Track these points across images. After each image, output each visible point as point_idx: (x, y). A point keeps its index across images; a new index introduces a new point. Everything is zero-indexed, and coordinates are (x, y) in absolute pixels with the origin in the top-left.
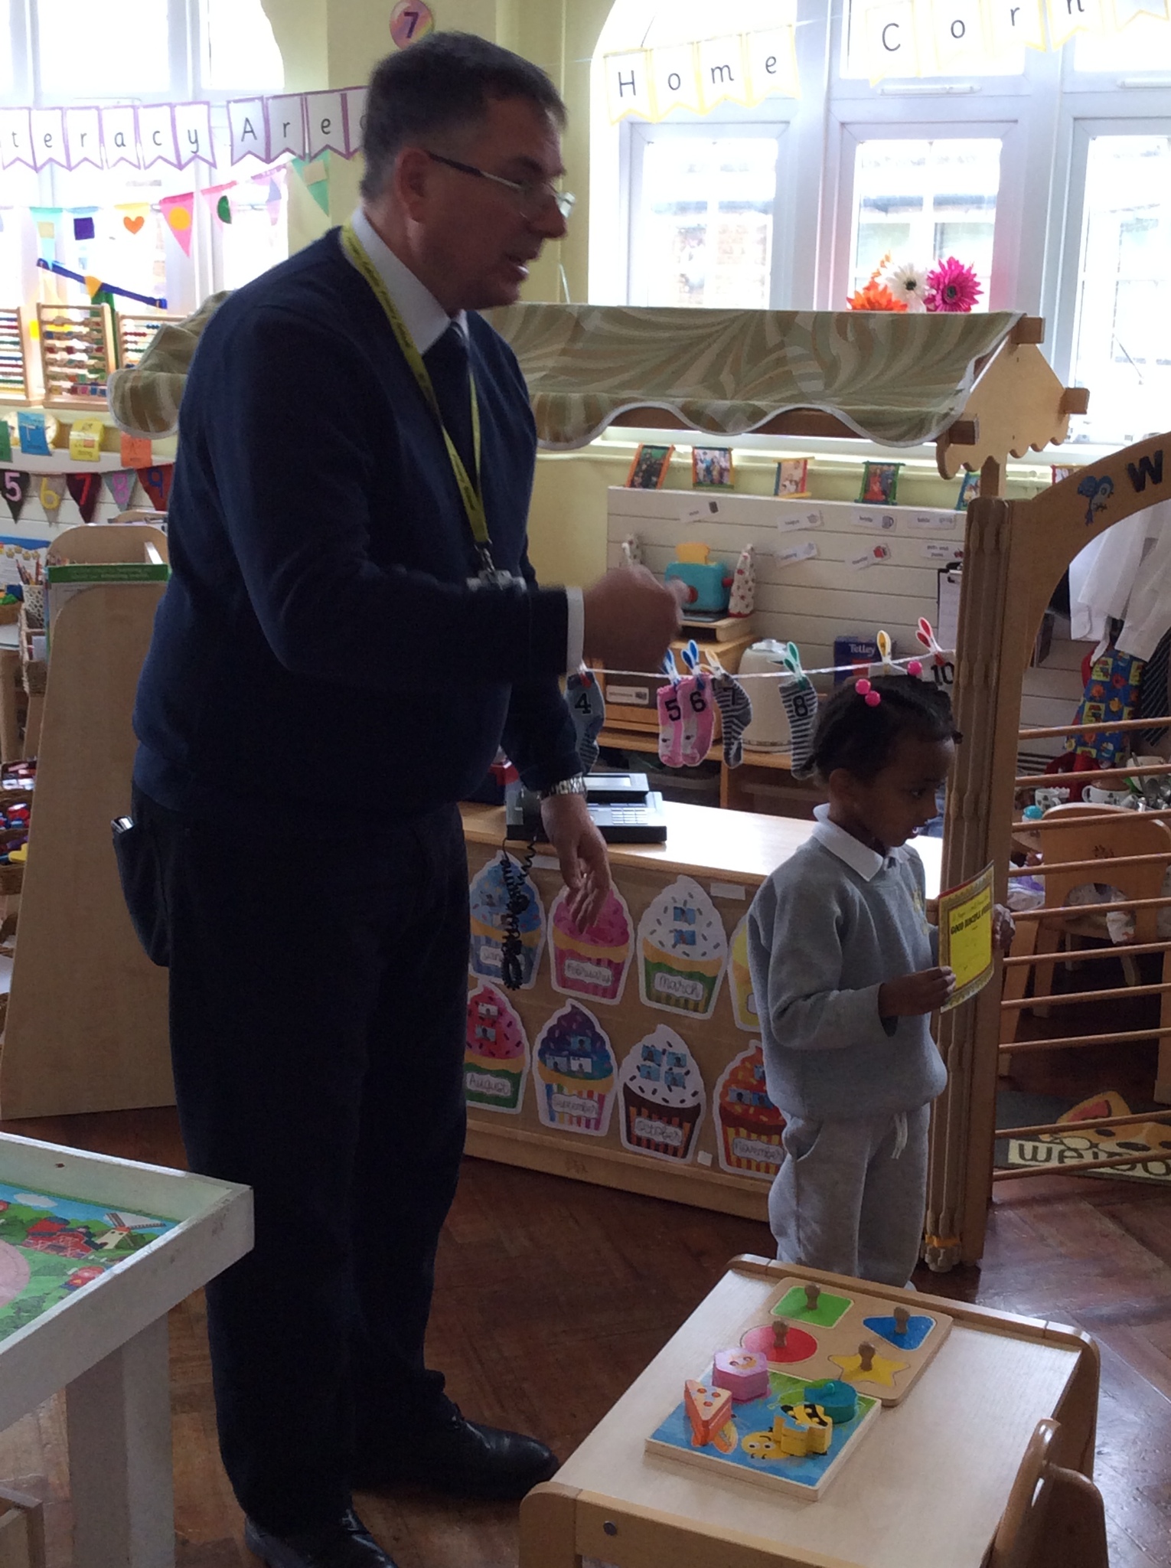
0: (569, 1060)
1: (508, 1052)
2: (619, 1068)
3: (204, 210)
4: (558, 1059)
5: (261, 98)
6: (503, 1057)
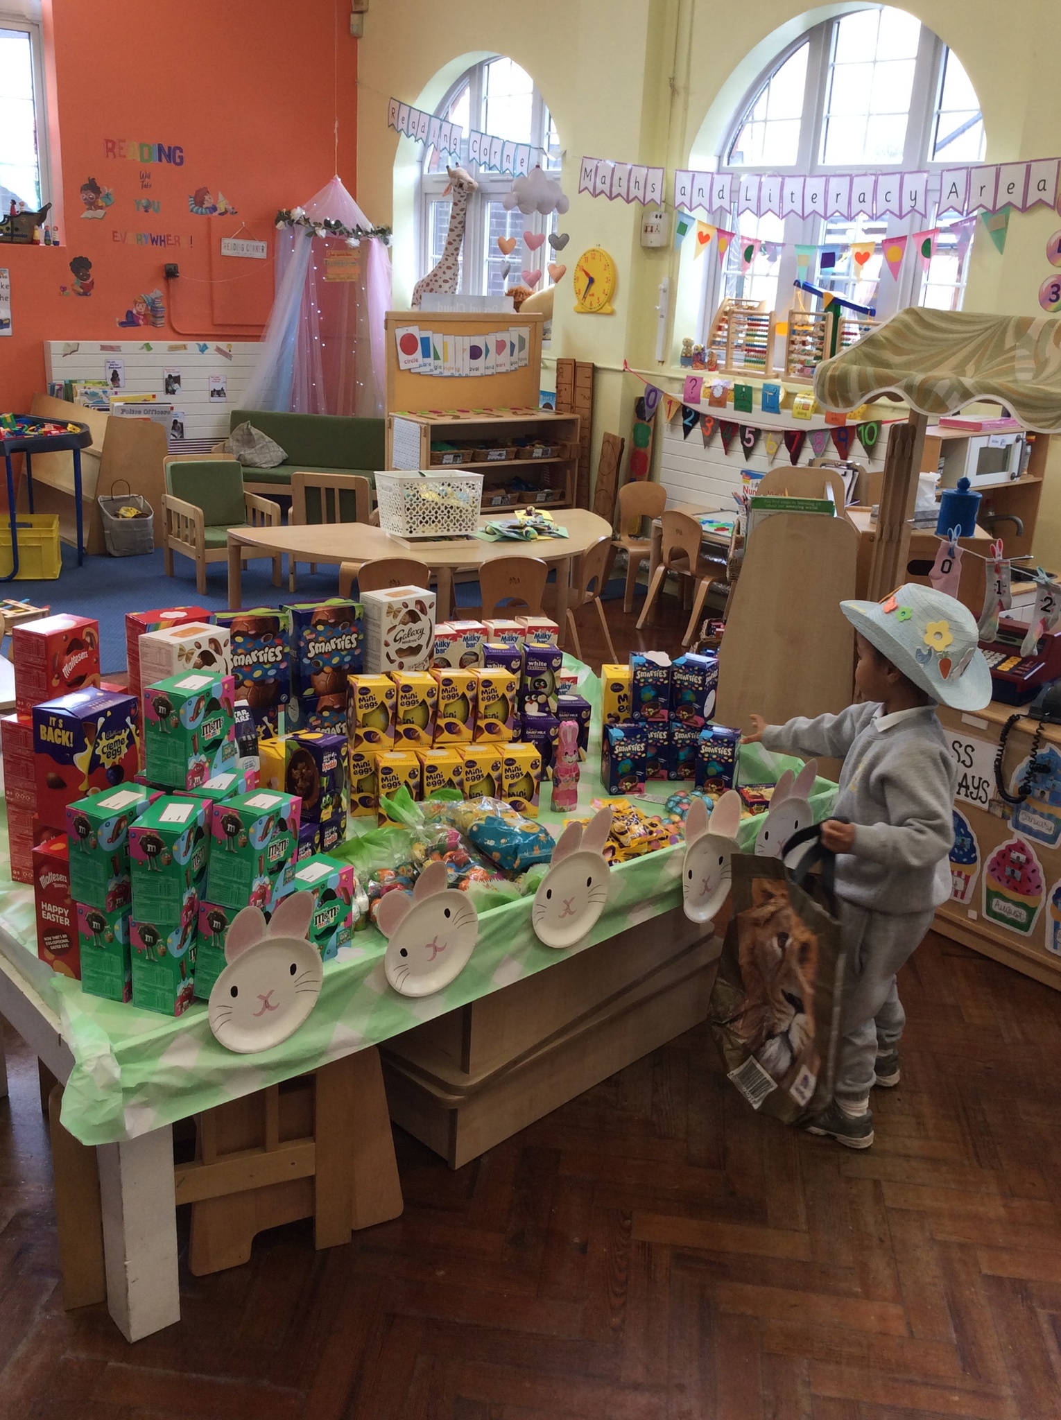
1: (1029, 891)
3: (913, 247)
5: (968, 168)
6: (1024, 894)
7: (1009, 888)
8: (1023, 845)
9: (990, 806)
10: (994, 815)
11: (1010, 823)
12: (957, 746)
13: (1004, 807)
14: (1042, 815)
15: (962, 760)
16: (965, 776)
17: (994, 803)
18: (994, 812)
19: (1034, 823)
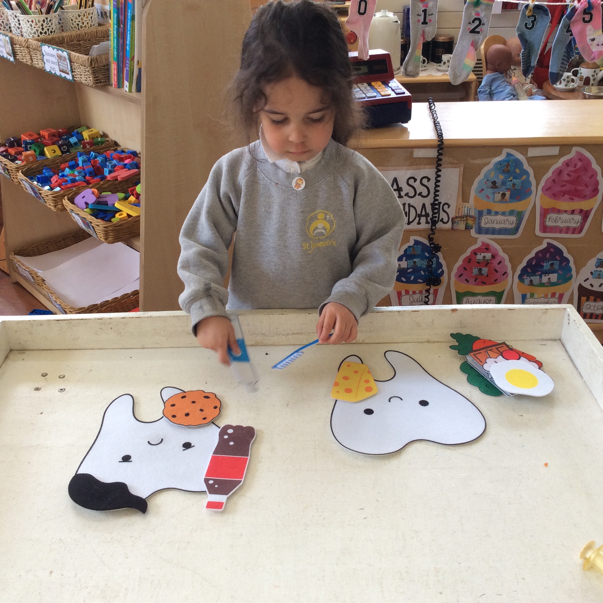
0: (541, 277)
1: (496, 280)
2: (577, 275)
4: (532, 278)
6: (493, 284)
7: (478, 284)
8: (488, 245)
9: (453, 223)
10: (458, 230)
11: (473, 232)
12: (411, 182)
13: (467, 220)
14: (503, 214)
15: (418, 193)
16: (424, 206)
17: (456, 220)
18: (456, 228)
19: (497, 223)
